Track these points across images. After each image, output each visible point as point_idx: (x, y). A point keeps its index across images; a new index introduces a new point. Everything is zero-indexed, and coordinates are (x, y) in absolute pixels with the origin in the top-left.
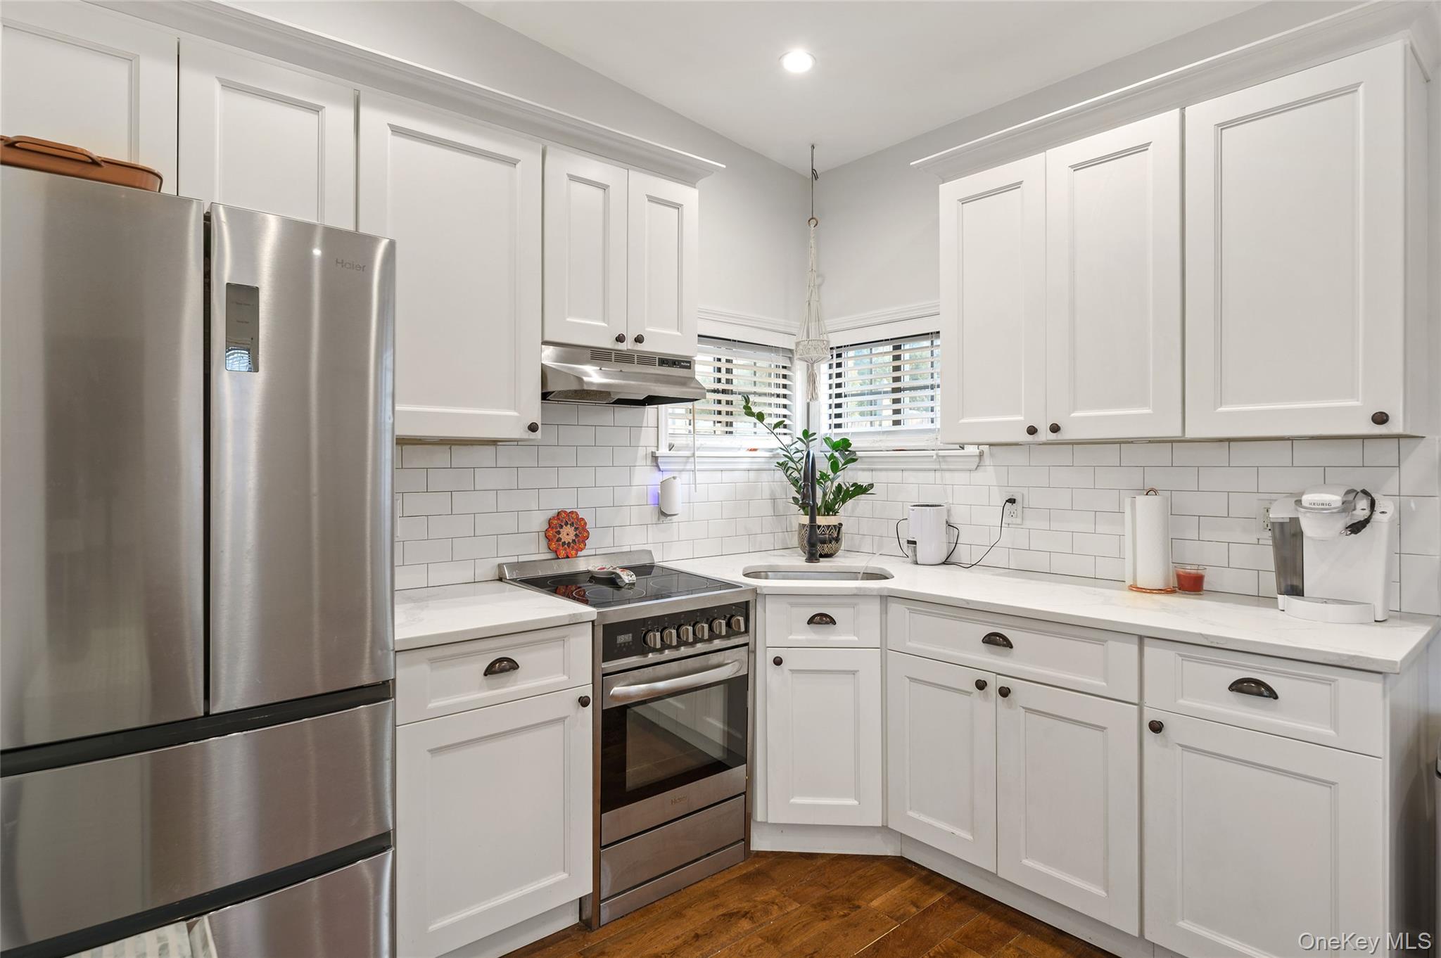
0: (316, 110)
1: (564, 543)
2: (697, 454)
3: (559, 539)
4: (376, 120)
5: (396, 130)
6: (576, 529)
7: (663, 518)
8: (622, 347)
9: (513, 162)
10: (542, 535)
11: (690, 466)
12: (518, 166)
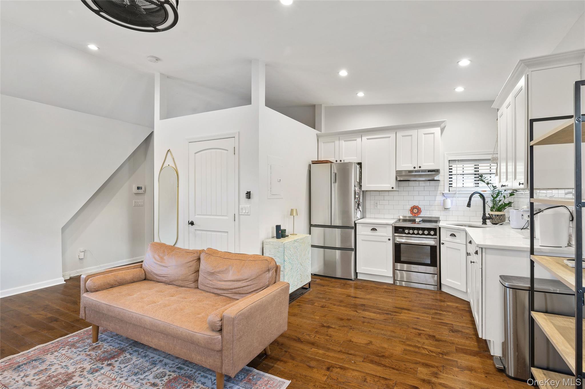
0: (356, 140)
1: (414, 213)
2: (457, 192)
3: (413, 212)
4: (364, 138)
5: (368, 139)
6: (418, 210)
7: (446, 210)
8: (416, 169)
9: (389, 137)
10: (409, 210)
11: (455, 196)
12: (391, 137)
